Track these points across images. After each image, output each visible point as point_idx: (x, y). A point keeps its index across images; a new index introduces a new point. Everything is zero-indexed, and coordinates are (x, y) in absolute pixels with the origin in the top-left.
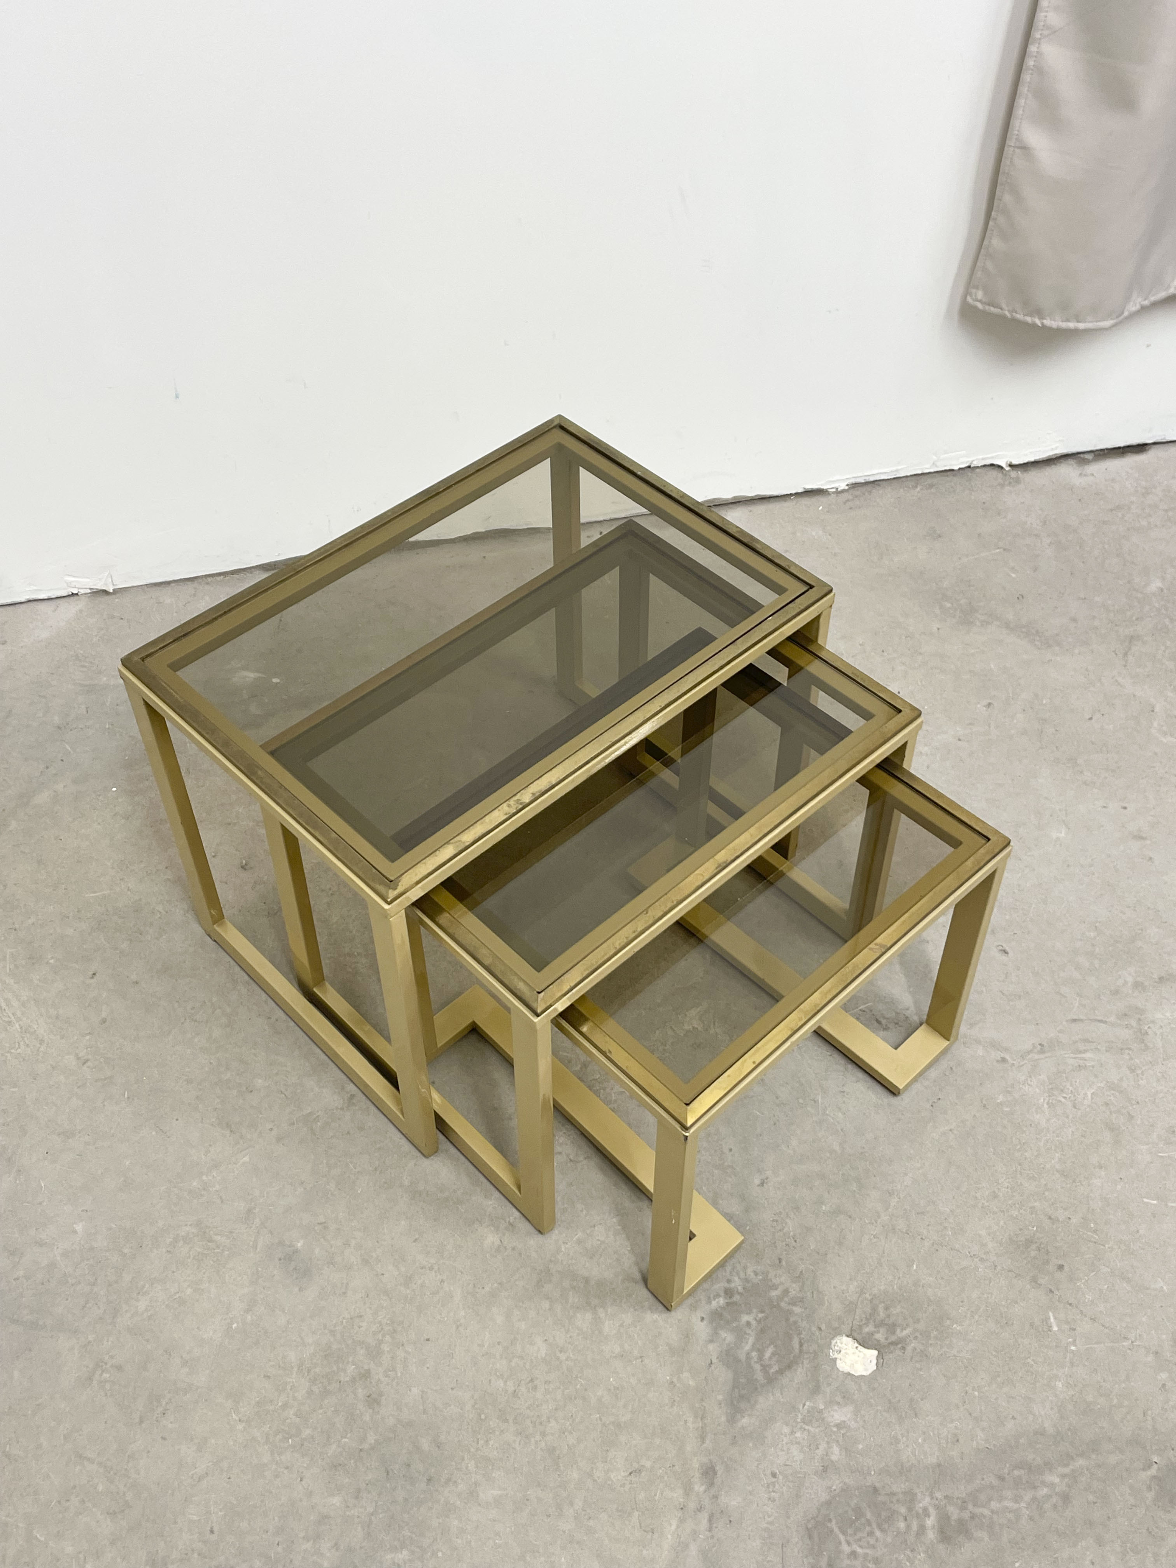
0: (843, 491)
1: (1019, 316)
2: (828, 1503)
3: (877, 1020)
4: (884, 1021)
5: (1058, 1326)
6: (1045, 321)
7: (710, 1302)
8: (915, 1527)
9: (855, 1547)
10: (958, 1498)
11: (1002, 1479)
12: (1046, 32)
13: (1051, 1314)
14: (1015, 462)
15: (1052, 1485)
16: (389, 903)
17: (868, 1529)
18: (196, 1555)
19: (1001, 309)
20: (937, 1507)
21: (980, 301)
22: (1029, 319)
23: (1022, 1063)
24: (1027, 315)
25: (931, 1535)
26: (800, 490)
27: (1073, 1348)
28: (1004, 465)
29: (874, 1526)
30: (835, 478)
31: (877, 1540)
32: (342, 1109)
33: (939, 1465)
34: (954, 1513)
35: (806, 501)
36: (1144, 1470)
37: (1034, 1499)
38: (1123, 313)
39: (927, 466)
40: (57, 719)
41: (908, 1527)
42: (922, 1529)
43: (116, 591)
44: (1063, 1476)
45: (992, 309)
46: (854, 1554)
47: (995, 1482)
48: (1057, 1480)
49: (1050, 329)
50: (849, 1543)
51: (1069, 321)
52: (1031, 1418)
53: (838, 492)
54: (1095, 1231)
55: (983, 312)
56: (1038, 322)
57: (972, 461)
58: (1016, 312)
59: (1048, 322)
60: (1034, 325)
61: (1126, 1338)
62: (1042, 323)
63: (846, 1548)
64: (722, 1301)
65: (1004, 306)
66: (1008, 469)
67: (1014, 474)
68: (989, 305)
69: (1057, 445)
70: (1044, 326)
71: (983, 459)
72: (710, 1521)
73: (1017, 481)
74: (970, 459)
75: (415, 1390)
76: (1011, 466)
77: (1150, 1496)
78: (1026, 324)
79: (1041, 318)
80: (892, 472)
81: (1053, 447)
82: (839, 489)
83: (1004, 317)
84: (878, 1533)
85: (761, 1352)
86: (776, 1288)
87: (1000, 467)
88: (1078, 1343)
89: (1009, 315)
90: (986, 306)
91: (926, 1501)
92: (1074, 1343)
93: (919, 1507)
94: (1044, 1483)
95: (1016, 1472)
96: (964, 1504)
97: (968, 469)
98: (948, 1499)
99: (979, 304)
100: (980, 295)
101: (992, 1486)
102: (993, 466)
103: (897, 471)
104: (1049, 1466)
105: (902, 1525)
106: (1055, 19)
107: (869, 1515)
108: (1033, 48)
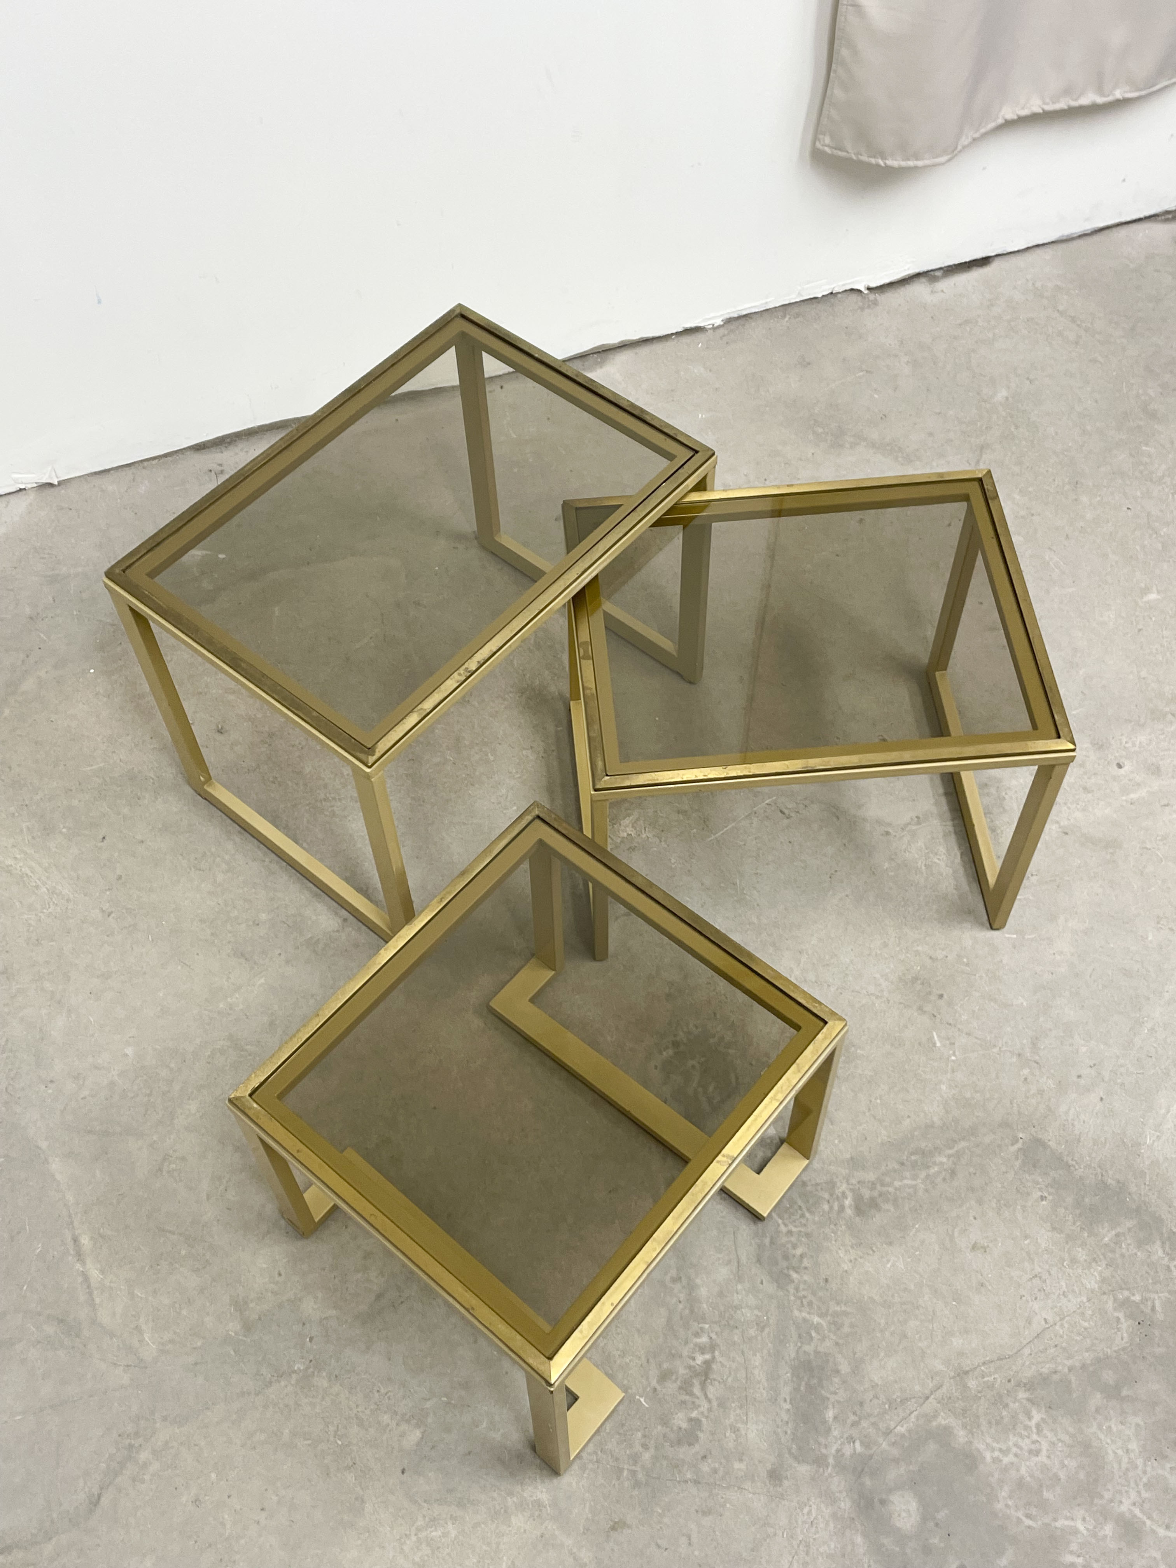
0: (719, 327)
1: (864, 158)
3: (781, 812)
4: (786, 811)
5: (941, 1042)
6: (887, 161)
7: (660, 1052)
8: (836, 1206)
9: (791, 1227)
10: (869, 1182)
11: (902, 1164)
13: (935, 1034)
14: (873, 285)
15: (941, 1163)
16: (370, 767)
17: (800, 1212)
18: (270, 1294)
19: (848, 152)
20: (852, 1190)
21: (828, 146)
22: (873, 161)
23: (902, 834)
24: (871, 157)
25: (849, 1212)
26: (680, 330)
27: (953, 1058)
28: (863, 289)
29: (805, 1210)
31: (807, 1220)
32: (338, 931)
33: (852, 1159)
34: (866, 1193)
35: (686, 339)
36: (1012, 1145)
37: (928, 1176)
38: (956, 148)
39: (793, 296)
40: (28, 610)
41: (831, 1208)
42: (842, 1208)
43: (60, 483)
44: (949, 1156)
45: (840, 153)
46: (790, 1232)
47: (897, 1167)
48: (944, 1160)
49: (892, 168)
50: (786, 1225)
51: (909, 160)
52: (922, 1115)
53: (715, 328)
54: (967, 965)
55: (832, 156)
56: (881, 163)
57: (834, 288)
58: (861, 155)
59: (890, 162)
60: (878, 165)
61: (995, 1046)
62: (885, 163)
63: (783, 1229)
64: (671, 1052)
65: (850, 151)
66: (866, 292)
67: (872, 297)
68: (836, 149)
69: (909, 266)
70: (887, 167)
71: (844, 285)
73: (875, 303)
74: (832, 286)
76: (869, 289)
77: (1017, 1164)
78: (870, 165)
79: (884, 158)
80: (762, 304)
81: (906, 267)
82: (715, 325)
83: (851, 159)
84: (807, 1215)
85: (705, 1088)
86: (714, 1036)
87: (859, 291)
88: (957, 1053)
89: (854, 157)
90: (833, 150)
91: (844, 1187)
92: (954, 1054)
93: (838, 1192)
94: (934, 1163)
95: (913, 1158)
96: (873, 1186)
97: (830, 295)
98: (861, 1183)
99: (827, 149)
100: (827, 140)
101: (894, 1171)
102: (852, 291)
103: (766, 303)
104: (938, 1150)
105: (826, 1207)
107: (800, 1202)
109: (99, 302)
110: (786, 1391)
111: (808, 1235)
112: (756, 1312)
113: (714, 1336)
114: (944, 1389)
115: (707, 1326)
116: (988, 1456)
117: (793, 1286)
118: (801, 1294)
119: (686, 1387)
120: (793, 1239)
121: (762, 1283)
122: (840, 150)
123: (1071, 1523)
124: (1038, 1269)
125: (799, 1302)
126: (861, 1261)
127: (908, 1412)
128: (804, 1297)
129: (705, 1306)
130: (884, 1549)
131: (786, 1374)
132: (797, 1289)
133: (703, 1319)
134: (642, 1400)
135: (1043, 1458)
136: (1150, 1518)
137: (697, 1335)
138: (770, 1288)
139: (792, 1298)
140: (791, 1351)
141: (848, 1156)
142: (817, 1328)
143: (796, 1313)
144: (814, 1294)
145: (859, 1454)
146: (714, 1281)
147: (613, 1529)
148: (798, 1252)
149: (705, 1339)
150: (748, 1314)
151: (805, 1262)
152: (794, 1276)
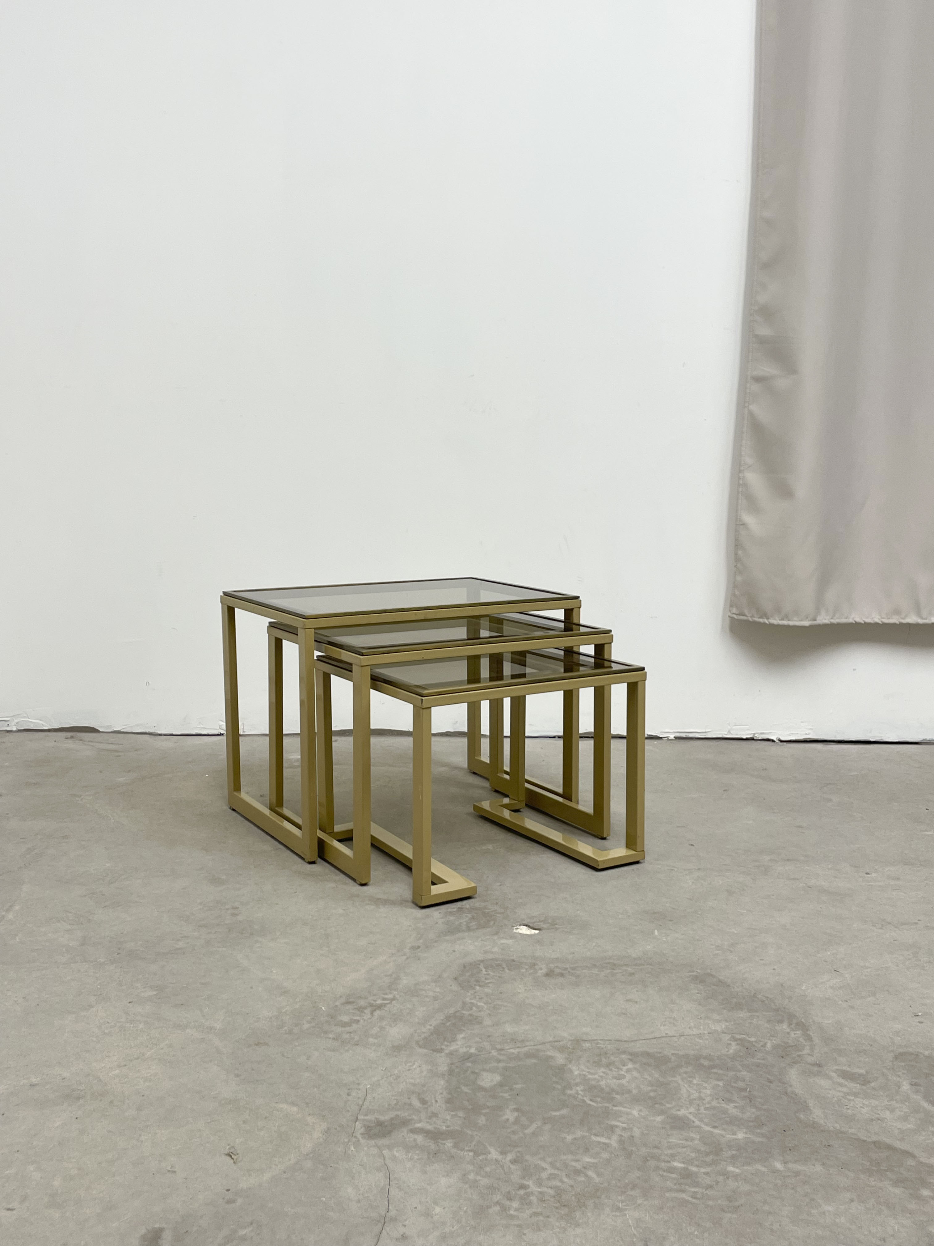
1: (757, 619)
2: (482, 961)
5: (659, 933)
6: (770, 620)
8: (531, 971)
9: (490, 973)
10: (563, 967)
11: (595, 966)
12: (746, 467)
13: (656, 931)
14: (783, 739)
15: (626, 970)
17: (501, 969)
19: (746, 616)
20: (548, 968)
21: (735, 614)
22: (761, 620)
24: (760, 618)
25: (539, 974)
27: (664, 940)
28: (775, 740)
29: (506, 969)
30: (667, 730)
31: (505, 972)
33: (558, 959)
34: (558, 971)
36: (688, 972)
37: (611, 972)
38: (816, 619)
39: (726, 733)
41: (527, 971)
42: (535, 972)
44: (634, 969)
45: (742, 618)
46: (487, 974)
47: (589, 965)
48: (629, 969)
49: (773, 625)
50: (487, 971)
51: (784, 620)
52: (624, 953)
53: (668, 739)
54: (700, 914)
55: (739, 621)
56: (766, 622)
57: (755, 734)
58: (754, 617)
59: (772, 621)
60: (765, 624)
61: (701, 941)
62: (769, 622)
63: (484, 972)
64: (455, 910)
65: (748, 615)
66: (778, 741)
67: (781, 745)
68: (739, 615)
69: (810, 731)
70: (771, 625)
71: (761, 734)
72: (407, 958)
73: (782, 748)
74: (753, 732)
75: (260, 914)
76: (780, 740)
77: (687, 979)
78: (759, 623)
79: (768, 619)
80: (703, 733)
81: (807, 733)
82: (670, 738)
84: (507, 971)
86: (489, 909)
87: (773, 741)
88: (668, 939)
89: (750, 619)
91: (544, 966)
92: (666, 939)
93: (537, 967)
94: (621, 969)
95: (605, 965)
96: (566, 969)
97: (752, 739)
98: (557, 967)
99: (735, 616)
100: (734, 610)
101: (587, 967)
102: (768, 740)
103: (706, 732)
104: (627, 965)
105: (524, 970)
106: (749, 460)
107: (505, 966)
108: (741, 475)
110: (434, 1023)
111: (501, 977)
112: (437, 994)
113: (398, 996)
114: (561, 1043)
115: (396, 992)
116: (576, 1073)
117: (473, 990)
118: (477, 994)
119: (361, 1009)
120: (488, 977)
121: (451, 986)
122: (742, 615)
123: (629, 1110)
124: (674, 1015)
125: (473, 996)
126: (534, 991)
127: (524, 1045)
128: (479, 996)
129: (401, 986)
130: (459, 1090)
131: (440, 1017)
132: (475, 992)
133: (396, 990)
134: (323, 1008)
135: (624, 1082)
136: (701, 1120)
137: (386, 994)
138: (455, 988)
139: (469, 994)
140: (452, 1010)
141: (556, 957)
142: (477, 1007)
143: (467, 999)
144: (487, 996)
145: (472, 1054)
146: (416, 980)
147: (257, 1044)
148: (487, 981)
149: (390, 996)
150: (431, 994)
151: (490, 985)
152: (478, 988)
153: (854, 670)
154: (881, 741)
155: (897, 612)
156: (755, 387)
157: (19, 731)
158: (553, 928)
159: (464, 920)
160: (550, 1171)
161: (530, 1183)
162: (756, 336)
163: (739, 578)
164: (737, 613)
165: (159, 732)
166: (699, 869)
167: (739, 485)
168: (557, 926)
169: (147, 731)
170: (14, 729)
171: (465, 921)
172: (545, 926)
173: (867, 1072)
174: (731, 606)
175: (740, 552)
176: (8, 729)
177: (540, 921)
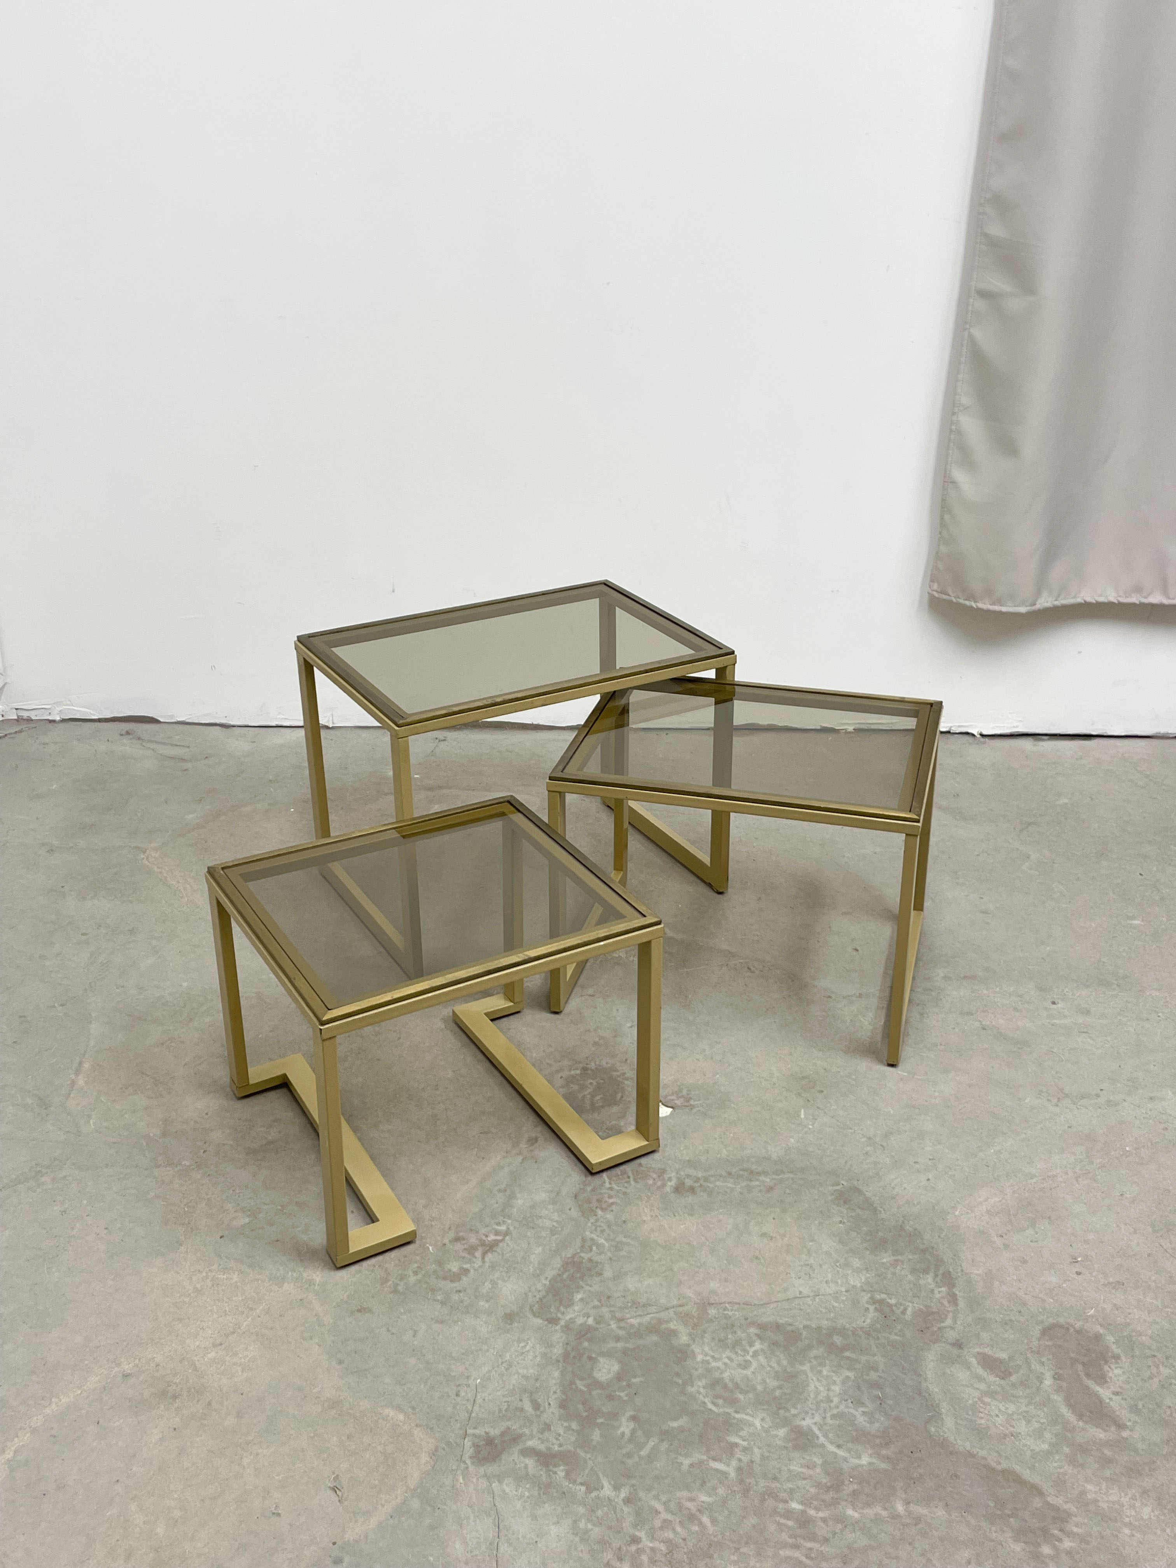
0: (850, 733)
1: (962, 601)
3: (748, 968)
4: (753, 969)
5: (805, 1116)
6: (978, 604)
7: (570, 1070)
8: (659, 1183)
9: (614, 1186)
10: (695, 1177)
11: (730, 1174)
12: (961, 408)
13: (802, 1111)
14: (985, 733)
15: (764, 1182)
16: (399, 727)
17: (627, 1180)
18: (192, 1122)
19: (949, 595)
20: (678, 1178)
21: (936, 591)
22: (967, 603)
23: (842, 1000)
24: (966, 600)
25: (668, 1189)
26: (819, 728)
27: (811, 1127)
28: (976, 734)
29: (632, 1179)
30: (844, 722)
31: (630, 1185)
34: (689, 1182)
35: (823, 735)
36: (833, 1186)
37: (748, 1185)
38: (1035, 604)
40: (271, 777)
41: (655, 1184)
42: (664, 1185)
43: (333, 728)
44: (773, 1179)
45: (944, 597)
46: (611, 1189)
47: (724, 1174)
48: (768, 1180)
49: (982, 610)
50: (610, 1184)
51: (995, 605)
52: (764, 1151)
53: (846, 732)
54: (854, 1080)
55: (942, 601)
56: (974, 605)
57: (951, 727)
58: (959, 598)
59: (980, 605)
60: (972, 607)
61: (851, 1129)
62: (976, 605)
63: (607, 1185)
64: (578, 1072)
65: (950, 594)
66: (979, 736)
67: (982, 739)
68: (941, 593)
69: (1018, 724)
70: (979, 609)
71: (959, 726)
72: (523, 1160)
73: (984, 743)
74: (950, 725)
75: (360, 1079)
76: (982, 735)
77: (830, 1198)
78: (964, 605)
79: (975, 602)
80: (888, 724)
81: (1015, 725)
83: (952, 601)
84: (632, 1183)
85: (593, 1096)
86: (617, 1071)
87: (973, 735)
88: (815, 1125)
89: (954, 600)
90: (940, 595)
91: (673, 1174)
92: (813, 1125)
93: (666, 1176)
94: (758, 1180)
95: (741, 1172)
96: (697, 1180)
97: (949, 732)
98: (688, 1176)
99: (935, 594)
100: (935, 586)
101: (721, 1176)
102: (967, 733)
103: (892, 723)
104: (765, 1173)
105: (651, 1182)
106: (965, 400)
107: (630, 1174)
108: (954, 418)
109: (393, 591)
110: (550, 1273)
111: (625, 1193)
112: (555, 1224)
113: (512, 1228)
114: (686, 1308)
115: (510, 1221)
116: (699, 1358)
117: (595, 1217)
118: (598, 1224)
119: (471, 1250)
120: (611, 1193)
121: (570, 1210)
122: (944, 594)
123: (751, 1419)
124: (811, 1261)
125: (594, 1228)
126: (661, 1219)
127: (646, 1313)
128: (600, 1226)
129: (515, 1210)
130: (574, 1386)
131: (557, 1263)
132: (597, 1220)
133: (509, 1217)
134: (431, 1248)
135: (748, 1372)
136: (826, 1436)
137: (498, 1224)
138: (574, 1213)
139: (590, 1224)
140: (569, 1253)
141: (688, 1159)
142: (599, 1246)
143: (588, 1233)
144: (609, 1227)
145: (589, 1326)
146: (532, 1199)
147: (359, 1311)
148: (611, 1201)
149: (503, 1228)
150: (548, 1223)
151: (614, 1208)
152: (600, 1212)
153: (1080, 652)
154: (1105, 734)
155: (1138, 589)
156: (979, 305)
157: (63, 721)
158: (687, 1106)
159: (589, 1090)
160: (665, 1515)
161: (642, 1534)
162: (986, 235)
163: (943, 549)
164: (939, 590)
165: (232, 723)
166: (860, 995)
167: (951, 431)
168: (692, 1102)
169: (218, 721)
170: (58, 718)
171: (589, 1093)
172: (678, 1102)
173: (1011, 1358)
174: (932, 581)
175: (947, 517)
176: (51, 718)
177: (673, 1094)
